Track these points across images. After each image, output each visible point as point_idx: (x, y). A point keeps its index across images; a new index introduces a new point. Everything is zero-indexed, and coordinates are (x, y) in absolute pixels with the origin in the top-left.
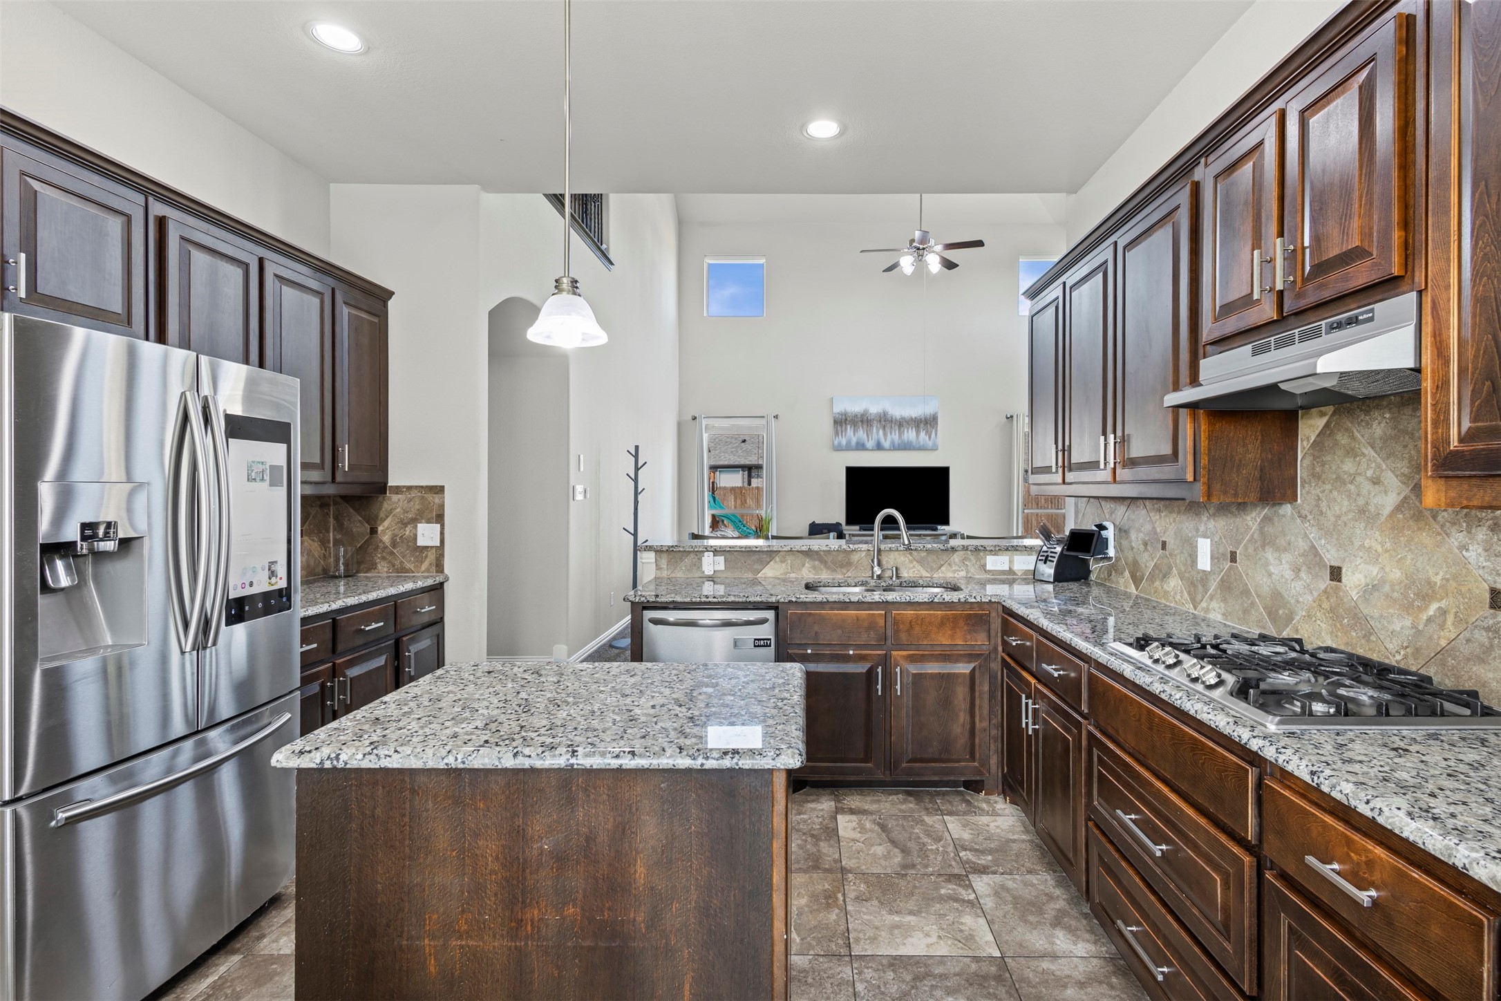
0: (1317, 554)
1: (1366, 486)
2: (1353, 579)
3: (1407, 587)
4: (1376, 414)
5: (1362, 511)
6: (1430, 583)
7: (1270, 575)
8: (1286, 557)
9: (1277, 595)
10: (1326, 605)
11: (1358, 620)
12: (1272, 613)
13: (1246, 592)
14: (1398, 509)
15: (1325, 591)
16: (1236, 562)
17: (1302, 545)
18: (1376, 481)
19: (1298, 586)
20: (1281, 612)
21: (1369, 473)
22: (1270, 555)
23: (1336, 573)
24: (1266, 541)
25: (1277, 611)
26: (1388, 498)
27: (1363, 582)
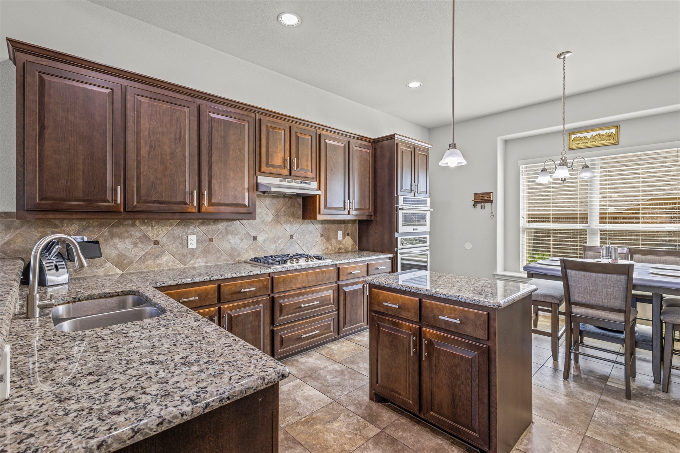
0: (249, 234)
1: (264, 216)
2: (260, 239)
3: (275, 238)
4: (267, 198)
5: (263, 222)
6: (279, 236)
7: (230, 243)
8: (237, 237)
9: (233, 249)
10: (252, 247)
11: (262, 248)
12: (230, 255)
13: (219, 251)
14: (271, 220)
15: (252, 243)
16: (212, 241)
17: (244, 232)
18: (267, 214)
19: (242, 244)
20: (235, 254)
21: (265, 212)
22: (230, 237)
23: (255, 238)
24: (228, 232)
25: (234, 254)
26: (270, 218)
27: (263, 239)
